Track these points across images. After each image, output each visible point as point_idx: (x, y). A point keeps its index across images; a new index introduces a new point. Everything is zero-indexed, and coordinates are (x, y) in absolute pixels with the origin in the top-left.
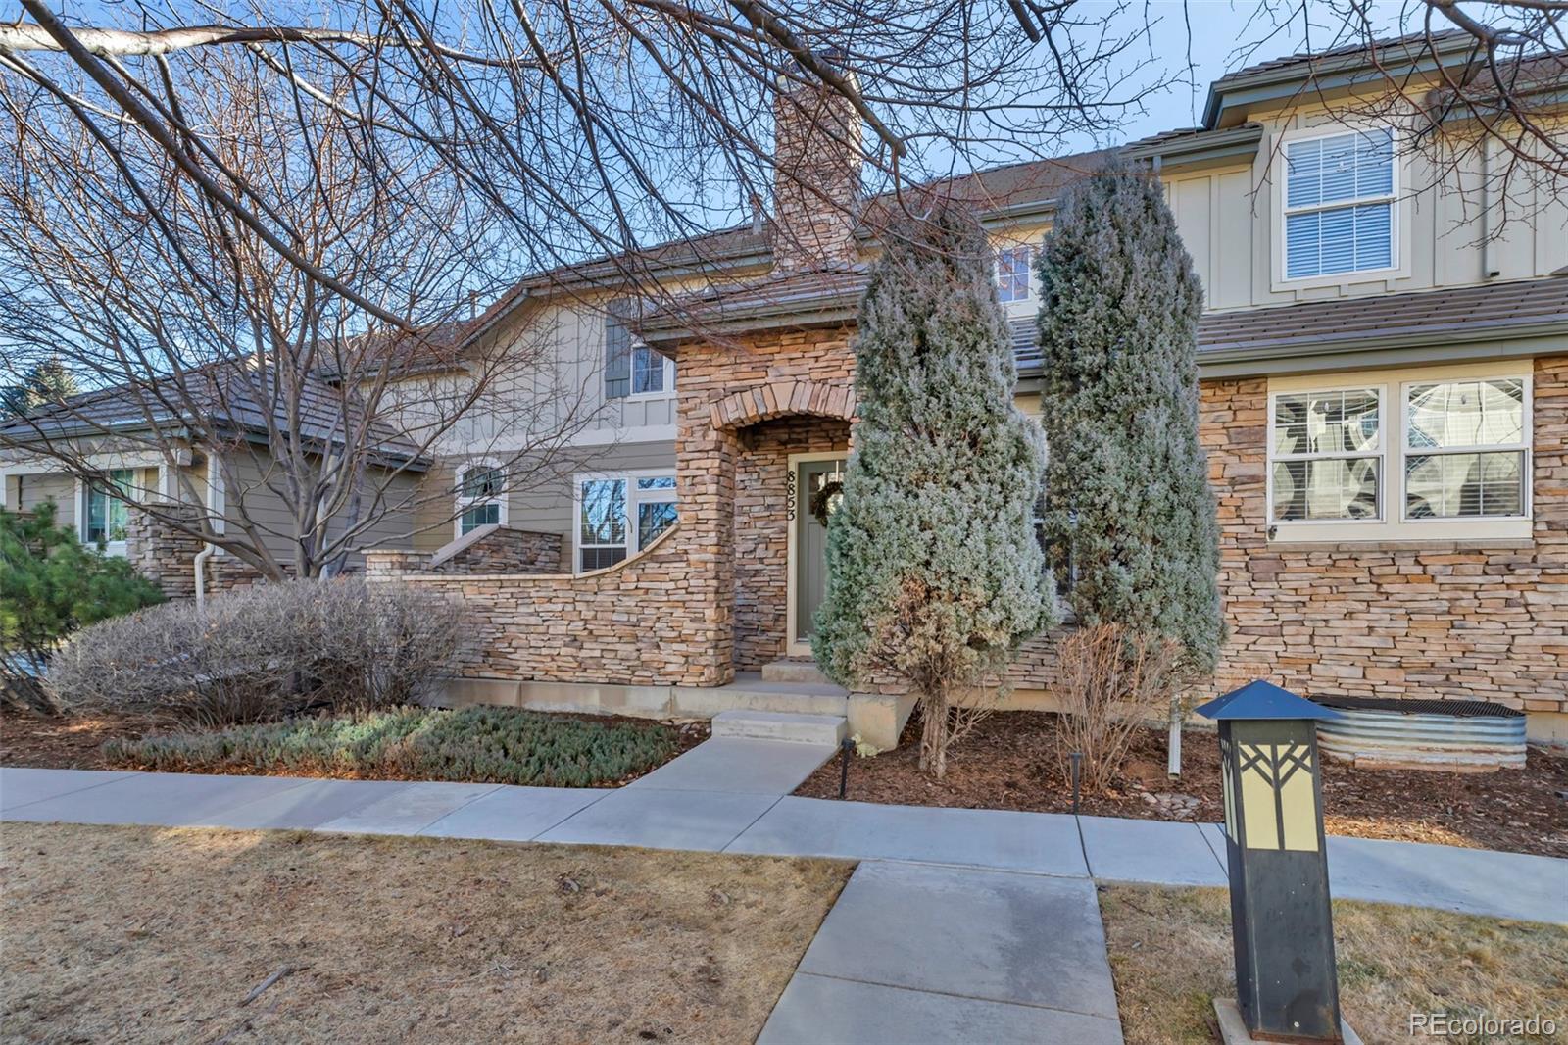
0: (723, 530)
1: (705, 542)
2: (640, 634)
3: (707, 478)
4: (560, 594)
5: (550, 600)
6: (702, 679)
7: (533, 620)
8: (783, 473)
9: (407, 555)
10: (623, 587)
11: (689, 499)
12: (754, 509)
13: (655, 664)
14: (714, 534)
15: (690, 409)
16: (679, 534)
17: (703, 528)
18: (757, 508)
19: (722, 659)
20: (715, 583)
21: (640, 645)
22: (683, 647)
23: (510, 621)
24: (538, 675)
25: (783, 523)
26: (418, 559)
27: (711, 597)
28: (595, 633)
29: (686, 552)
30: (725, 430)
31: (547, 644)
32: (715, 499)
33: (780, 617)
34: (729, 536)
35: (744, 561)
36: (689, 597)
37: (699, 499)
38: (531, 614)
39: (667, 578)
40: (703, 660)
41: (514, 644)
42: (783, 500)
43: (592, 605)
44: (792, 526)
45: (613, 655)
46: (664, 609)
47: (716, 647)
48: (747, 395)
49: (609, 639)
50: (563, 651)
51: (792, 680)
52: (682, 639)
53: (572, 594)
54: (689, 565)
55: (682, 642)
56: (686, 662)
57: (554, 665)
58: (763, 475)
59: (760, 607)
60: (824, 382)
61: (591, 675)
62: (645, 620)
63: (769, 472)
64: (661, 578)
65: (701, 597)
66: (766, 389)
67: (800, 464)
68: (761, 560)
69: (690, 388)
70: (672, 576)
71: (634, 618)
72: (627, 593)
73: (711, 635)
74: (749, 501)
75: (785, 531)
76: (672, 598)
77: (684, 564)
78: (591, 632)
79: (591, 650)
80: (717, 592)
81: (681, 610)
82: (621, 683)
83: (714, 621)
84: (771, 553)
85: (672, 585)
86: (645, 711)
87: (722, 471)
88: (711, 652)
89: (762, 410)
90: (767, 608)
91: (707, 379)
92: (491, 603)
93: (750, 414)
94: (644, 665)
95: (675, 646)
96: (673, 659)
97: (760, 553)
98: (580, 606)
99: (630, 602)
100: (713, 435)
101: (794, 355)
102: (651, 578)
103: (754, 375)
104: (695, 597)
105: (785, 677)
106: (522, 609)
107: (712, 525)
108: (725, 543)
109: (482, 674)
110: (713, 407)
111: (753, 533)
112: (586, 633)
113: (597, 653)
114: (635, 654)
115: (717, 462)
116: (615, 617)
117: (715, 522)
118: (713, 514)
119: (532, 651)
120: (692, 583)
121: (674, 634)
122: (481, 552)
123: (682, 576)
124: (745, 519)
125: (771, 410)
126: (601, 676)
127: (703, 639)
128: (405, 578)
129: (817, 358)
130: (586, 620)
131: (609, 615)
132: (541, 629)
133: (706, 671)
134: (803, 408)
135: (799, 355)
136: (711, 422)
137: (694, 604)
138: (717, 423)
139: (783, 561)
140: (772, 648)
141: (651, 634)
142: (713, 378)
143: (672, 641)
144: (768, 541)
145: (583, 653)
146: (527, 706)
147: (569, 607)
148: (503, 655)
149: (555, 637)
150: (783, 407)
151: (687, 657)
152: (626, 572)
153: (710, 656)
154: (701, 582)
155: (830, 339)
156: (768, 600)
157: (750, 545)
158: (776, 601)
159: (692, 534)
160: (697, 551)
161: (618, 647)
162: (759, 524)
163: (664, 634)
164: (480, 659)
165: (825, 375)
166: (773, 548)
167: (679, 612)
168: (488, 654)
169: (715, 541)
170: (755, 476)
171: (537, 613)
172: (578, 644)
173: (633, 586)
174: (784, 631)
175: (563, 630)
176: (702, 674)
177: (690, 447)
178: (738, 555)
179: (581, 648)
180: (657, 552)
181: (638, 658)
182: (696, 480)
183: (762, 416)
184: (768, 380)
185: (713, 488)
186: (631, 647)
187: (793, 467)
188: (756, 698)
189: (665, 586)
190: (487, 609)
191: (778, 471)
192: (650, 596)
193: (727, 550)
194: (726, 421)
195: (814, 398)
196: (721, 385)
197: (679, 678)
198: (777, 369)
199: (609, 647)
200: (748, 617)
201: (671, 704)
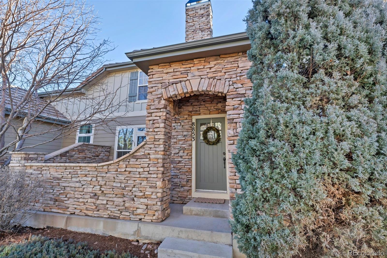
0: (167, 144)
1: (158, 149)
2: (125, 193)
3: (160, 121)
4: (91, 173)
5: (86, 176)
6: (154, 218)
7: (78, 185)
8: (190, 123)
9: (29, 154)
10: (119, 170)
11: (151, 130)
12: (178, 137)
13: (132, 209)
14: (162, 146)
15: (153, 91)
16: (146, 146)
17: (157, 143)
18: (180, 136)
19: (164, 206)
20: (162, 169)
21: (125, 199)
22: (145, 201)
23: (67, 185)
24: (77, 212)
25: (190, 142)
26: (36, 156)
27: (160, 176)
28: (105, 192)
29: (149, 154)
30: (168, 100)
31: (82, 197)
32: (163, 130)
33: (189, 181)
34: (169, 147)
35: (174, 157)
36: (149, 176)
37: (156, 130)
38: (77, 182)
39: (140, 166)
40: (155, 208)
41: (68, 196)
42: (190, 133)
43: (105, 179)
44: (194, 143)
45: (112, 203)
46: (138, 181)
47: (162, 201)
48: (179, 85)
49: (111, 195)
50: (90, 200)
51: (197, 215)
52: (145, 197)
53: (96, 173)
54: (150, 160)
55: (145, 198)
56: (147, 208)
57: (84, 207)
58: (182, 124)
59: (180, 176)
60: (214, 78)
61: (101, 213)
62: (128, 186)
63: (185, 123)
64: (137, 166)
65: (155, 176)
66: (187, 82)
67: (197, 120)
68: (181, 157)
69: (154, 82)
70: (142, 165)
71: (123, 185)
72: (121, 173)
73: (159, 195)
74: (177, 134)
75: (191, 145)
76: (142, 176)
77: (147, 160)
78: (103, 192)
79: (102, 201)
80: (163, 173)
81: (145, 182)
82: (115, 218)
83: (161, 188)
84: (185, 154)
85: (141, 170)
86: (125, 234)
87: (167, 118)
88: (159, 203)
89: (185, 91)
90: (183, 177)
91: (161, 79)
92: (60, 176)
93: (180, 93)
94: (127, 209)
95: (142, 200)
96: (141, 206)
97: (181, 154)
98: (99, 179)
99: (122, 177)
100: (163, 102)
101: (200, 67)
102: (132, 166)
103: (182, 76)
104: (152, 176)
105: (194, 213)
106: (74, 179)
107: (161, 142)
108: (167, 150)
109: (53, 210)
110: (163, 90)
111: (178, 146)
112: (100, 192)
113: (105, 202)
114: (122, 203)
115: (165, 114)
116: (115, 184)
117: (163, 140)
118: (162, 137)
119: (75, 200)
120: (151, 169)
121: (141, 194)
122: (74, 153)
123: (147, 165)
124: (175, 140)
125: (189, 90)
126: (105, 214)
127: (155, 197)
128: (26, 164)
129: (210, 68)
130: (101, 186)
131: (112, 183)
132: (81, 189)
133: (156, 214)
134: (204, 89)
135: (202, 67)
136: (162, 96)
137: (152, 179)
138: (165, 97)
139: (190, 157)
140: (186, 194)
141: (130, 194)
142: (164, 78)
143: (141, 197)
144: (184, 149)
145: (98, 202)
146: (69, 229)
147: (94, 179)
148: (63, 201)
149: (86, 193)
150: (195, 89)
151: (147, 206)
152: (121, 163)
153: (159, 206)
154: (155, 169)
155: (216, 60)
156: (184, 173)
157: (177, 151)
158: (187, 174)
159: (152, 146)
160: (154, 154)
161: (115, 199)
162: (181, 143)
163: (137, 194)
164: (52, 203)
165: (214, 75)
166: (186, 152)
167: (144, 183)
168: (56, 200)
169: (163, 149)
170: (179, 124)
171: (80, 182)
172: (96, 197)
173: (123, 170)
174: (191, 187)
175: (90, 190)
176: (154, 215)
177: (152, 107)
178: (173, 155)
179: (98, 199)
180: (136, 154)
181: (124, 205)
182: (155, 122)
183: (185, 94)
184: (188, 78)
185: (162, 125)
186: (121, 200)
187: (194, 121)
188: (181, 231)
189: (139, 170)
190: (59, 179)
191: (188, 122)
192: (131, 175)
193: (168, 153)
194: (169, 96)
195: (210, 85)
196: (167, 81)
197: (143, 217)
198: (192, 73)
199: (111, 199)
200: (176, 180)
201: (138, 231)
